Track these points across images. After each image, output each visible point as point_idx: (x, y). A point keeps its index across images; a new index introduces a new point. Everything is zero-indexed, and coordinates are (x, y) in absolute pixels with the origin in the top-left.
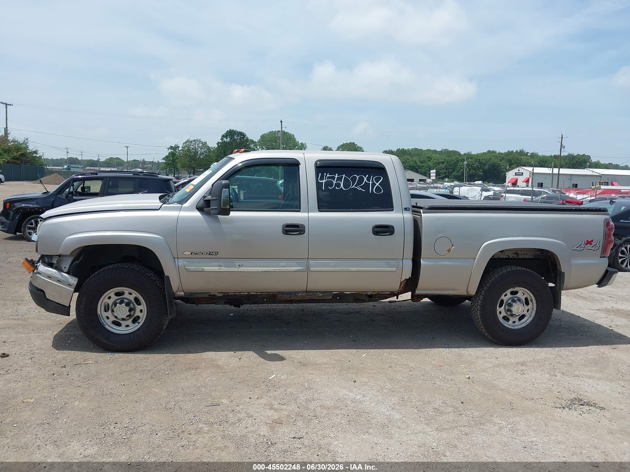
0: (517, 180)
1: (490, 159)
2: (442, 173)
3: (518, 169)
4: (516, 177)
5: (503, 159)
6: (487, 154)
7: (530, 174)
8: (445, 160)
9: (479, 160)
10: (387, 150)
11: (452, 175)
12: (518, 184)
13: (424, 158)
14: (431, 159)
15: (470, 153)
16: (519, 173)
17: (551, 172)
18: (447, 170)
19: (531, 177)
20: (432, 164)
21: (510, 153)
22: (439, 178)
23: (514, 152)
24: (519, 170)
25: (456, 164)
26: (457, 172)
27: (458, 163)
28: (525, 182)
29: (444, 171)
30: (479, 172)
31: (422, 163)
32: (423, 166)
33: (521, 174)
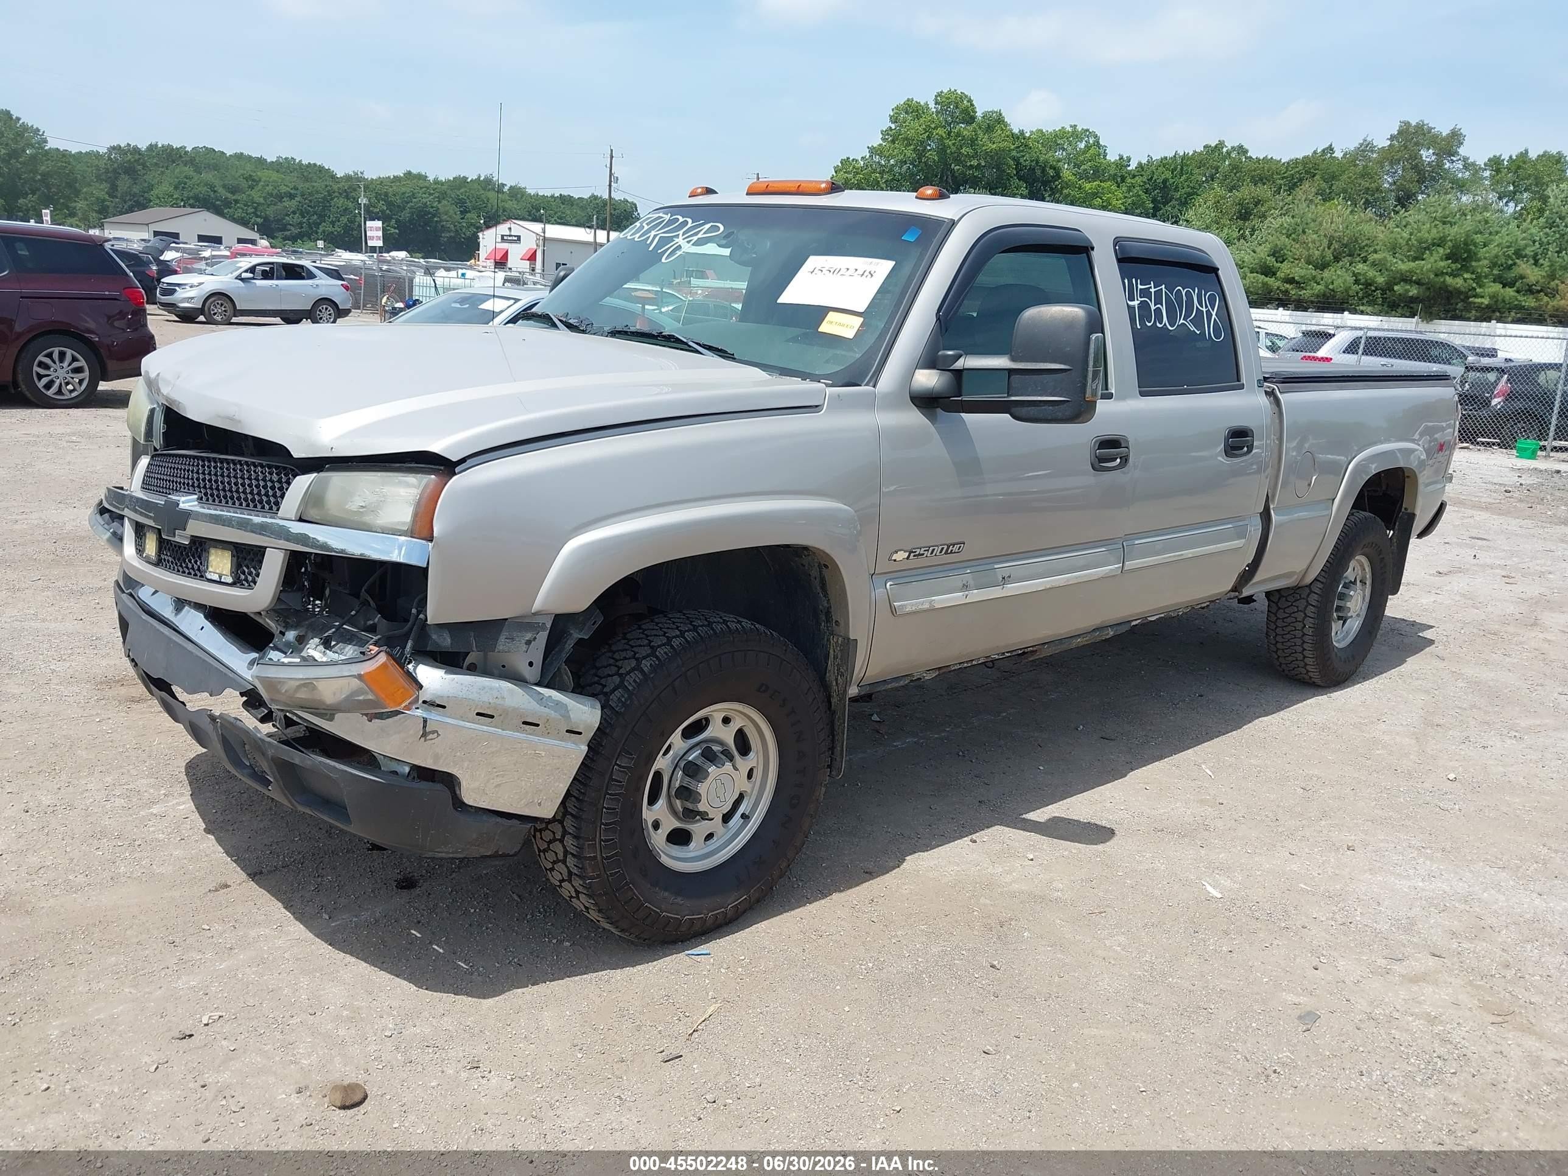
0: (505, 255)
1: (413, 194)
2: (290, 225)
3: (507, 225)
4: (505, 246)
5: (443, 196)
6: (406, 181)
7: (537, 239)
8: (296, 189)
9: (386, 194)
10: (122, 146)
11: (320, 231)
12: (509, 265)
13: (237, 179)
14: (257, 182)
15: (360, 175)
16: (510, 236)
17: (590, 239)
18: (304, 217)
19: (541, 248)
20: (260, 197)
21: (460, 182)
22: (283, 238)
23: (469, 180)
24: (510, 229)
25: (326, 202)
26: (333, 223)
27: (332, 199)
28: (528, 260)
29: (297, 218)
30: (389, 228)
31: (233, 193)
32: (237, 201)
33: (516, 238)
